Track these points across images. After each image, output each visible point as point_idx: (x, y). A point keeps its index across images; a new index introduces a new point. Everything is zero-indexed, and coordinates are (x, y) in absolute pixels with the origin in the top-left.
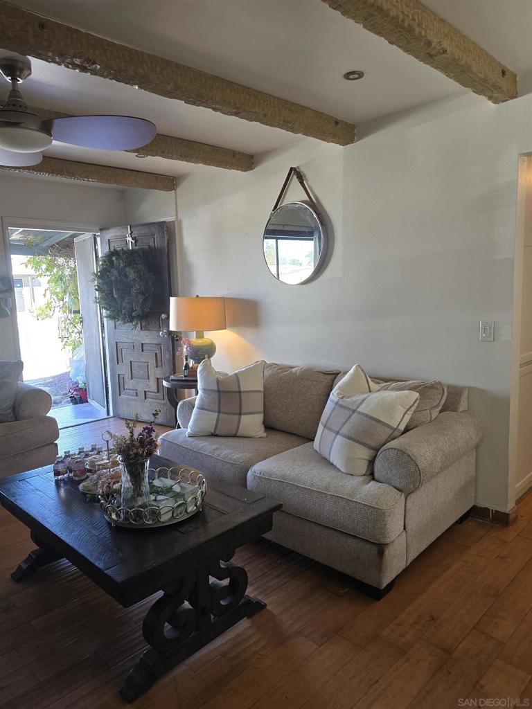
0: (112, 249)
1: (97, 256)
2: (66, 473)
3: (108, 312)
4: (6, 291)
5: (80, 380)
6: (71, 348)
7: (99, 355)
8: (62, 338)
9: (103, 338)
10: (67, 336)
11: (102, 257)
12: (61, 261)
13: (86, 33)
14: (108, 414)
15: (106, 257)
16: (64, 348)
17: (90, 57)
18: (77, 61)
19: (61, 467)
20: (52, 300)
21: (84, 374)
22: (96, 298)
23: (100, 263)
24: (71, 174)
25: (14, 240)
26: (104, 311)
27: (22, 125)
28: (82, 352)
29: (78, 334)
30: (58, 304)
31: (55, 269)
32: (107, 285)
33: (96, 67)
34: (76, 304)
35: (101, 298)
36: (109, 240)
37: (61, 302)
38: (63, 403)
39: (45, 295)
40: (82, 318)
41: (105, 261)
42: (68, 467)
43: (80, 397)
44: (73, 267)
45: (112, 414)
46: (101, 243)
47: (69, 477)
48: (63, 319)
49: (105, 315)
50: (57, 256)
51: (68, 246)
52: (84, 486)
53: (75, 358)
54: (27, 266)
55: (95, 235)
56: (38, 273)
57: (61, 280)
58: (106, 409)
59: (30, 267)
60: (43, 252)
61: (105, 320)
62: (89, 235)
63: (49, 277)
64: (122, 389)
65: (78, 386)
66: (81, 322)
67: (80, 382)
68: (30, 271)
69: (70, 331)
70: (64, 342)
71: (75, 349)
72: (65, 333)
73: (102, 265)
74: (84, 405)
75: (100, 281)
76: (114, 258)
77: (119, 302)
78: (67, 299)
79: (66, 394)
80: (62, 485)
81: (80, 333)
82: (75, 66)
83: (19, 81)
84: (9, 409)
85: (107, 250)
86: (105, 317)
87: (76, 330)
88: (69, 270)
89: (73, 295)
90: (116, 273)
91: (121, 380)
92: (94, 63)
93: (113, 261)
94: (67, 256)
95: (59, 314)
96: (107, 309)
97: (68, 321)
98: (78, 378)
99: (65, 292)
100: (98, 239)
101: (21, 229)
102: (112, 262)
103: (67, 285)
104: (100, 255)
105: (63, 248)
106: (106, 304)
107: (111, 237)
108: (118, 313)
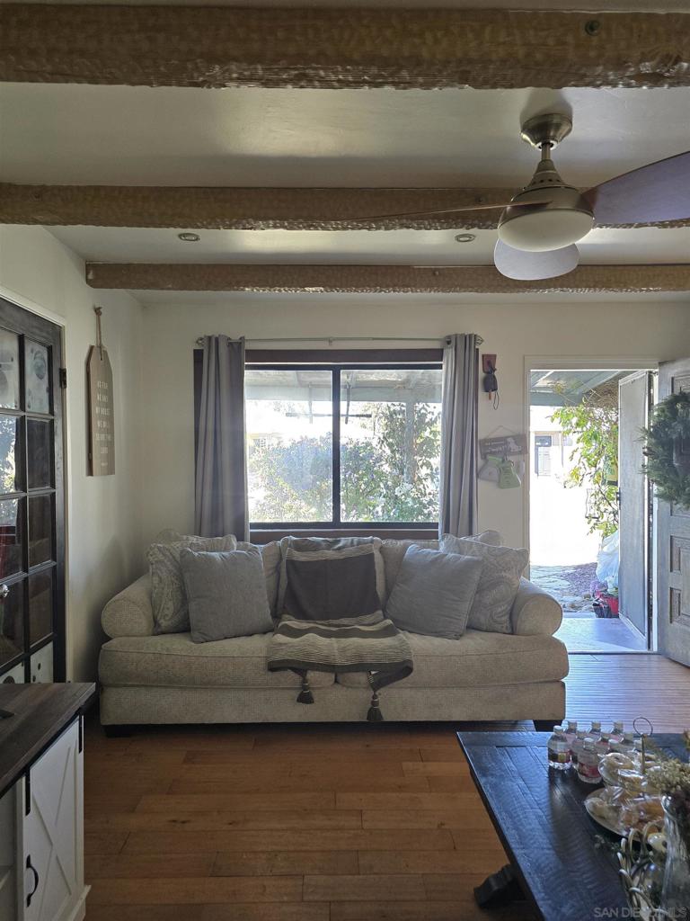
0: (677, 392)
1: (651, 404)
2: (568, 761)
3: (662, 489)
4: (520, 453)
5: (611, 581)
6: (602, 532)
7: (641, 552)
8: (589, 517)
9: (650, 524)
10: (597, 516)
11: (658, 405)
12: (598, 412)
13: (668, 14)
14: (649, 647)
15: (666, 404)
16: (592, 532)
17: (671, 53)
18: (646, 68)
19: (560, 748)
20: (581, 464)
21: (617, 575)
22: (643, 466)
23: (655, 413)
24: (622, 284)
25: (540, 388)
26: (655, 487)
27: (550, 206)
28: (616, 540)
29: (612, 515)
30: (588, 471)
31: (589, 423)
32: (663, 447)
33: (681, 67)
34: (614, 472)
35: (652, 467)
36: (673, 379)
37: (593, 469)
38: (584, 608)
39: (571, 458)
40: (619, 493)
41: (663, 411)
42: (571, 752)
43: (608, 608)
44: (614, 419)
45: (655, 648)
46: (660, 383)
47: (571, 769)
48: (593, 492)
49: (655, 492)
50: (593, 406)
51: (609, 392)
52: (594, 806)
53: (605, 549)
54: (553, 420)
55: (650, 372)
56: (565, 429)
57: (596, 438)
58: (646, 638)
59: (557, 420)
60: (575, 401)
61: (655, 500)
62: (641, 373)
63: (580, 435)
64: (675, 613)
65: (606, 590)
66: (618, 499)
67: (610, 585)
68: (557, 426)
69: (602, 510)
70: (592, 524)
71: (606, 535)
72: (594, 512)
73: (659, 416)
74: (614, 620)
75: (653, 441)
76: (679, 406)
77: (681, 476)
78: (601, 465)
79: (589, 596)
80: (559, 781)
81: (615, 513)
82: (641, 79)
83: (552, 145)
84: (504, 615)
85: (669, 393)
86: (657, 496)
87: (610, 509)
88: (607, 425)
89: (611, 459)
90: (680, 428)
91: (675, 599)
92: (678, 60)
93: (677, 410)
94: (607, 405)
95: (588, 484)
96: (659, 484)
97: (600, 495)
98: (607, 579)
99: (599, 454)
100: (656, 379)
101: (552, 371)
102: (674, 412)
103: (603, 447)
104: (656, 402)
105: (603, 394)
106: (661, 476)
107: (677, 373)
108: (677, 490)
